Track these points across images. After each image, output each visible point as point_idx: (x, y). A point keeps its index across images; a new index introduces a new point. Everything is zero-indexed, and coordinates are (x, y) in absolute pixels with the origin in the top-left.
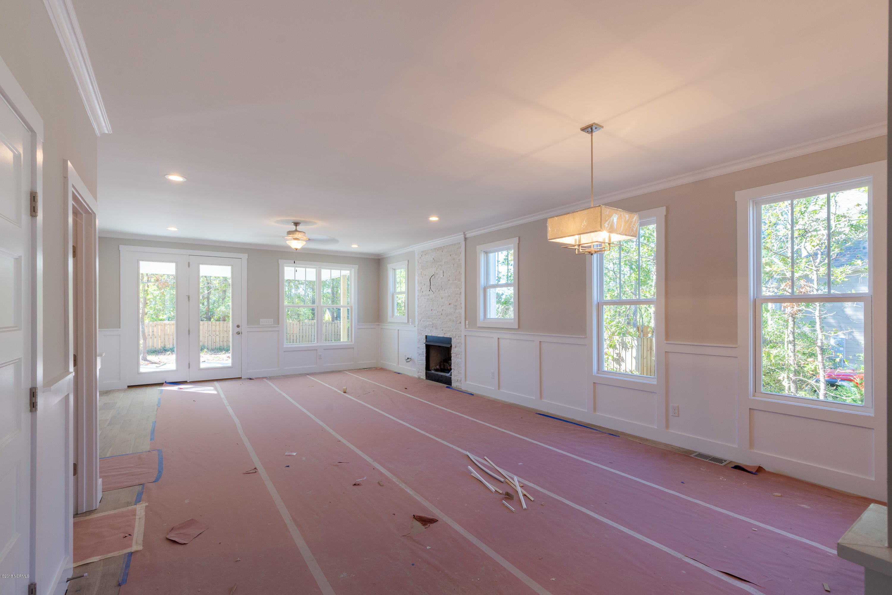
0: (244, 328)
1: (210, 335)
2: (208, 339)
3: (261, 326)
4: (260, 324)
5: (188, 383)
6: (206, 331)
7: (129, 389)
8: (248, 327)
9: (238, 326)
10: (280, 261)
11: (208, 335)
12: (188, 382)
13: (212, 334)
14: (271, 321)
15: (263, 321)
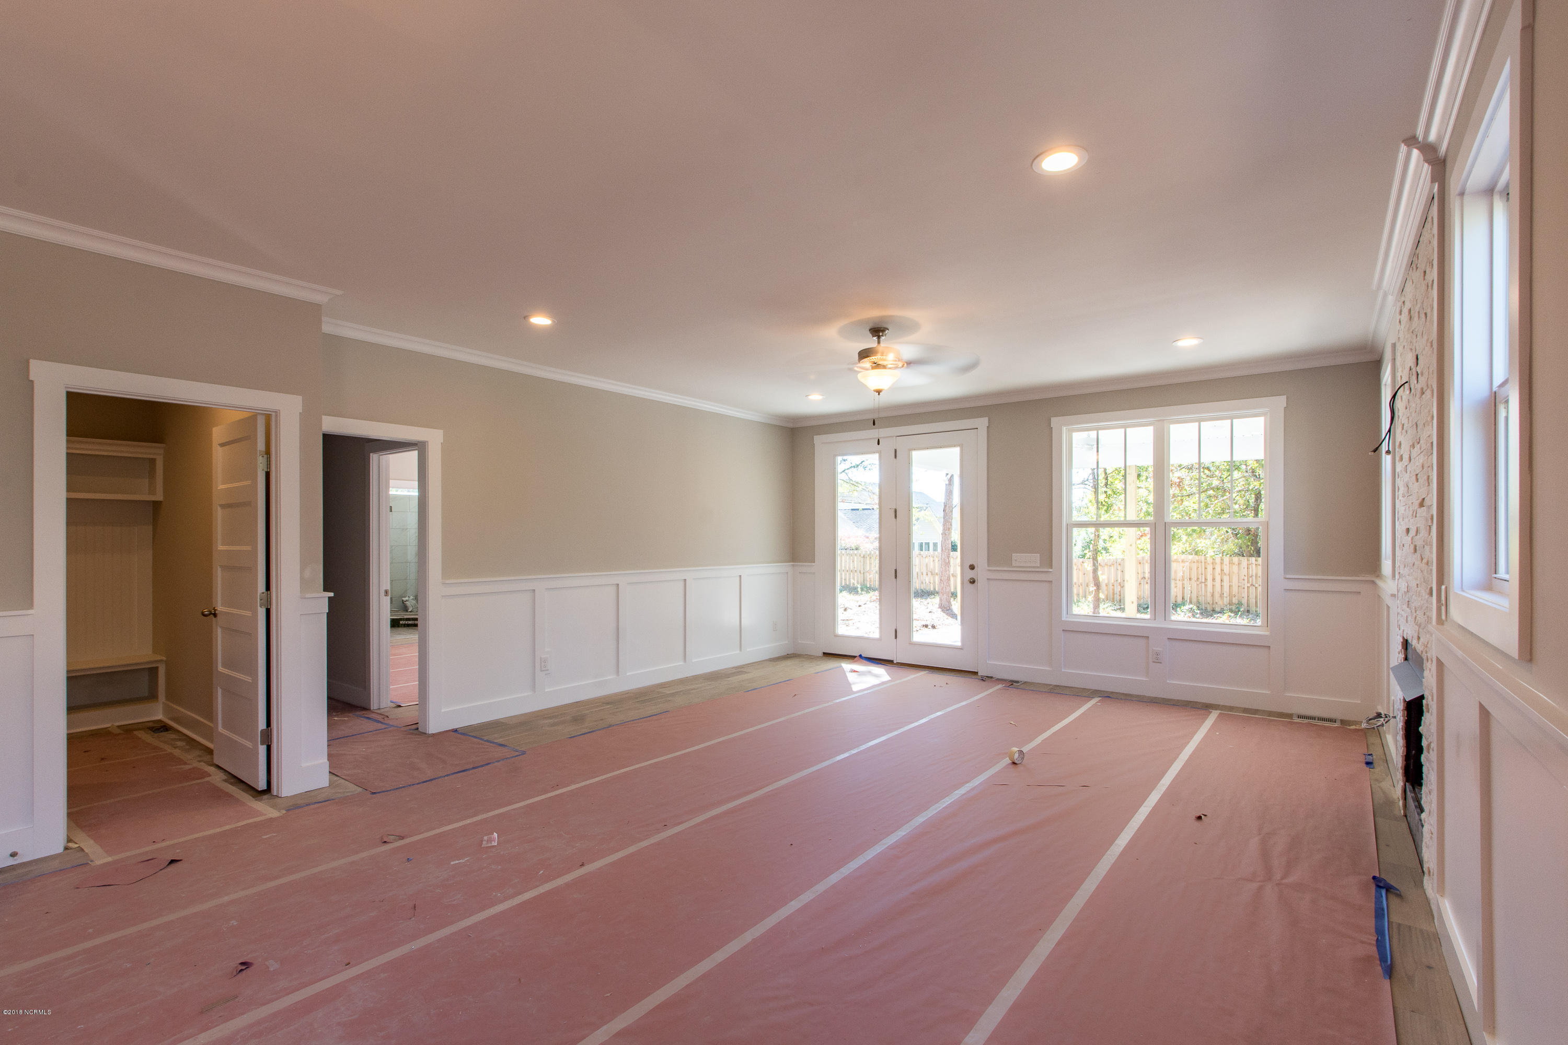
0: (981, 573)
1: (1252, 585)
2: (1248, 592)
3: (1014, 569)
4: (1013, 565)
5: (895, 664)
6: (1245, 576)
7: (824, 658)
8: (989, 570)
9: (972, 567)
10: (1054, 421)
11: (1249, 585)
12: (895, 662)
13: (1256, 583)
14: (1034, 559)
15: (1019, 559)
